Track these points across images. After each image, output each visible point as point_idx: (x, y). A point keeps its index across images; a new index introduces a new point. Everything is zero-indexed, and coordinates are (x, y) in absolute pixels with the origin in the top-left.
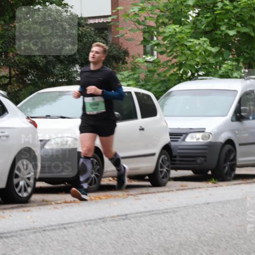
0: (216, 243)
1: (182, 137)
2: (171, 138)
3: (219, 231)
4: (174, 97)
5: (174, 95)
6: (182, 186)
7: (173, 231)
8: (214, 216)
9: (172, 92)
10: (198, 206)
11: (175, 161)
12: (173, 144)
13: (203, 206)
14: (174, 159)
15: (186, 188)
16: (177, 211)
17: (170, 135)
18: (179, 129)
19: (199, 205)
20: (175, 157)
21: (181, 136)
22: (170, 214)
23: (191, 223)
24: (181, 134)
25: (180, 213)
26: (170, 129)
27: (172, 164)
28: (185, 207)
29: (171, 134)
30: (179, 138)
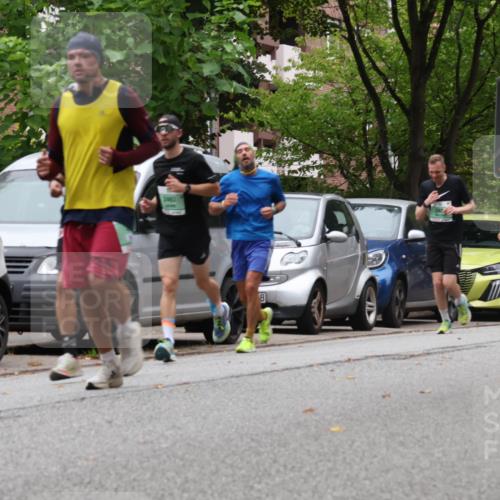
0: (97, 478)
1: (31, 265)
2: (8, 267)
3: (104, 455)
4: (14, 183)
5: (13, 180)
6: (32, 364)
7: (12, 456)
8: (94, 423)
9: (9, 172)
10: (62, 404)
11: (17, 313)
12: (13, 278)
13: (73, 403)
14: (14, 309)
15: (40, 368)
16: (19, 416)
17: (7, 261)
18: (24, 247)
19: (65, 402)
20: (18, 305)
21: (30, 262)
22: (6, 421)
23: (50, 439)
24: (28, 259)
25: (27, 419)
26: (6, 247)
27: (11, 320)
28: (37, 406)
29: (8, 259)
30: (26, 267)
